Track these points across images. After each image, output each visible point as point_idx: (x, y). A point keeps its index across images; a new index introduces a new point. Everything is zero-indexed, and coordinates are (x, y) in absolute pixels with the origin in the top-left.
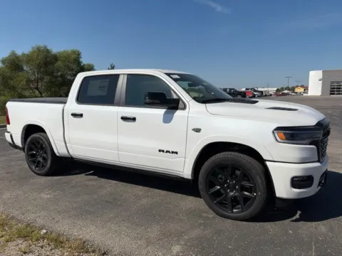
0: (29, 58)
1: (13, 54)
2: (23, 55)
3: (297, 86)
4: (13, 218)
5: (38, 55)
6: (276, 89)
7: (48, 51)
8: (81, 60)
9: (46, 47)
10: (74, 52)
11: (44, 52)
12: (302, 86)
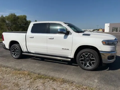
0: (8, 18)
1: (2, 16)
2: (6, 17)
5: (11, 17)
6: (93, 30)
9: (14, 14)
10: (24, 16)
11: (14, 15)
12: (101, 29)
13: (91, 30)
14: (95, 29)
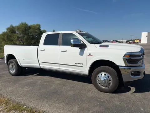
0: (18, 28)
1: (12, 26)
2: (16, 26)
3: (136, 39)
4: (11, 100)
5: (22, 27)
6: (126, 41)
7: (26, 25)
8: (41, 28)
9: (25, 23)
10: (38, 25)
11: (25, 25)
12: (138, 39)
13: (123, 41)
14: (129, 40)
